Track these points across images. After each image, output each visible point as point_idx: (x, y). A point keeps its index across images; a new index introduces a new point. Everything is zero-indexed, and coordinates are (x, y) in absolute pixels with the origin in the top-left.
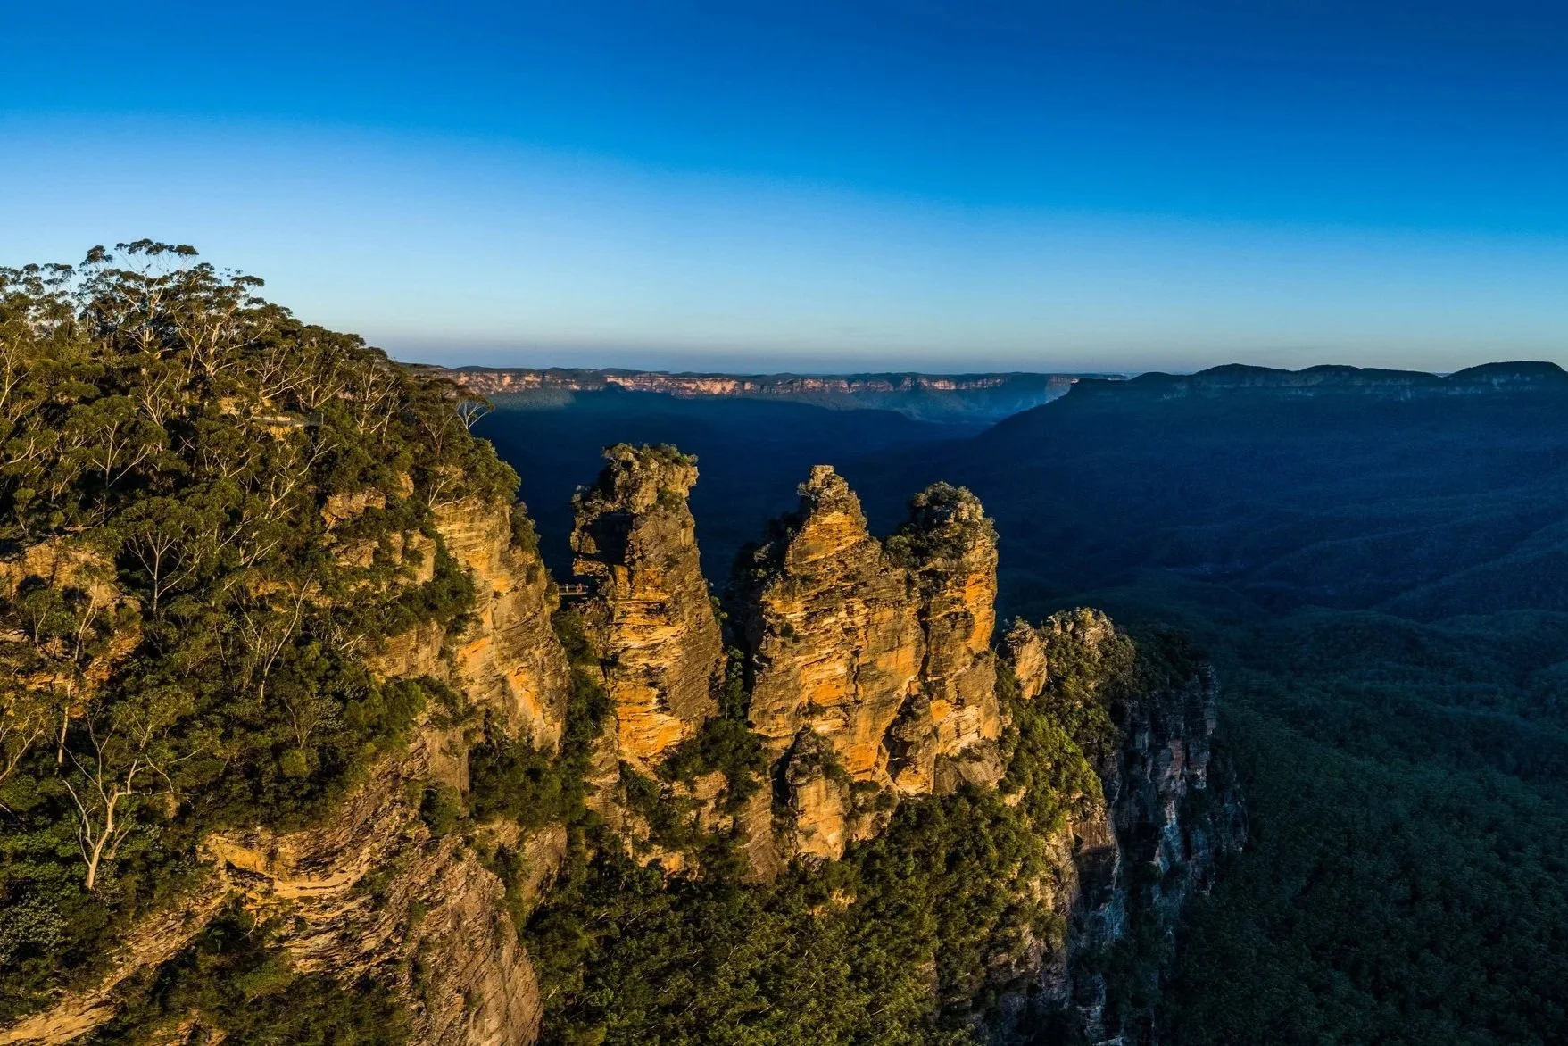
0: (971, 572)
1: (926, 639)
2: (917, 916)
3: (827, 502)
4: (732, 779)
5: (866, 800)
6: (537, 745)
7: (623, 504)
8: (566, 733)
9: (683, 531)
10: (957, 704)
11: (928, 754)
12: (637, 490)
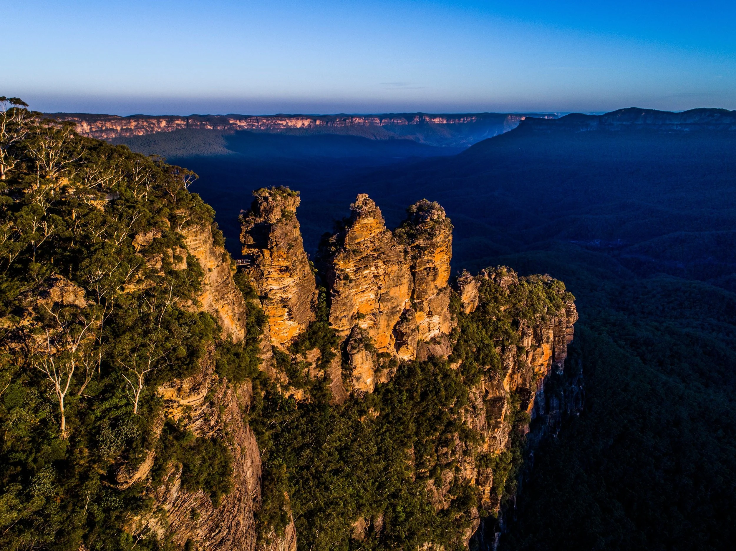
0: (437, 247)
1: (414, 281)
2: (406, 423)
3: (365, 213)
4: (323, 351)
5: (384, 362)
6: (235, 341)
7: (265, 219)
8: (247, 334)
9: (295, 230)
10: (429, 314)
11: (413, 339)
12: (272, 212)
